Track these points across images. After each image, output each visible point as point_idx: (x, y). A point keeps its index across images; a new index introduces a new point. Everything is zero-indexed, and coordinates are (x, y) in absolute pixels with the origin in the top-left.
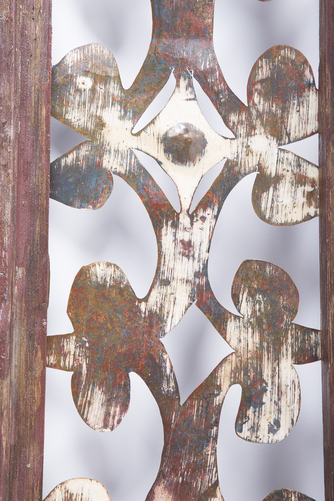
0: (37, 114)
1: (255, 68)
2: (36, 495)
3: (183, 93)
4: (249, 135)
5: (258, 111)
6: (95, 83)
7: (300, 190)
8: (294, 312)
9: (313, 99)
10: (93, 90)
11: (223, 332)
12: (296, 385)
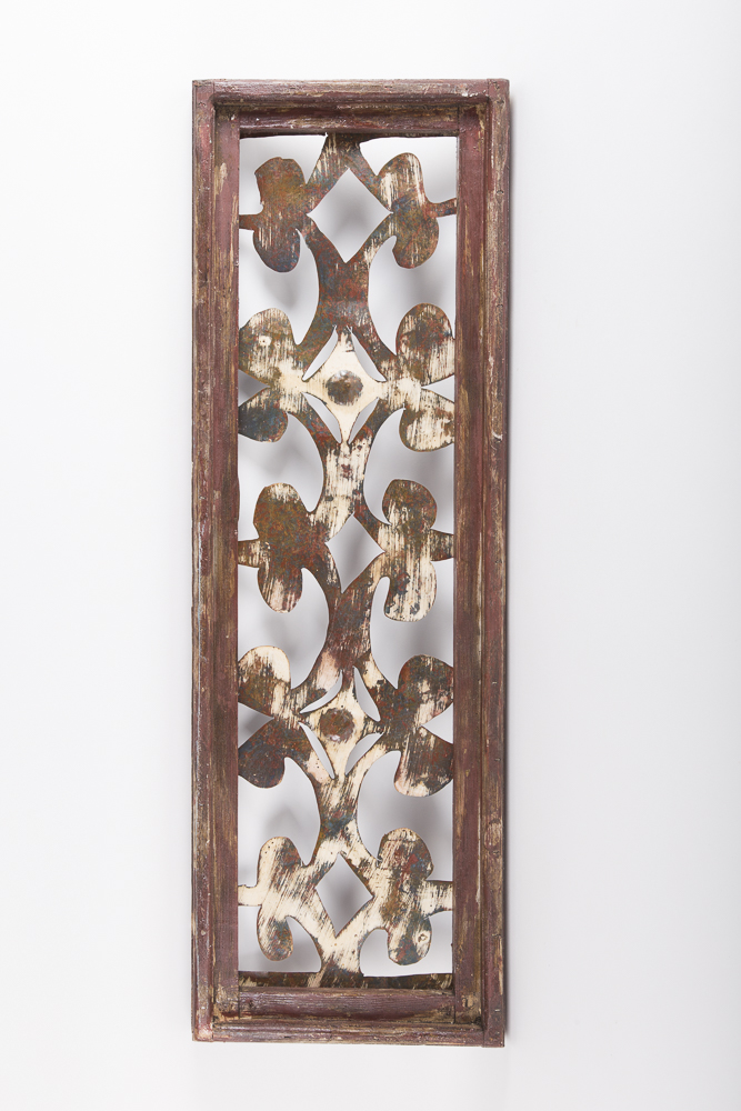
0: (228, 371)
1: (403, 323)
2: (234, 657)
3: (343, 346)
4: (397, 378)
5: (404, 358)
6: (273, 341)
7: (439, 421)
8: (432, 520)
9: (450, 347)
10: (272, 347)
11: (375, 537)
12: (433, 577)
